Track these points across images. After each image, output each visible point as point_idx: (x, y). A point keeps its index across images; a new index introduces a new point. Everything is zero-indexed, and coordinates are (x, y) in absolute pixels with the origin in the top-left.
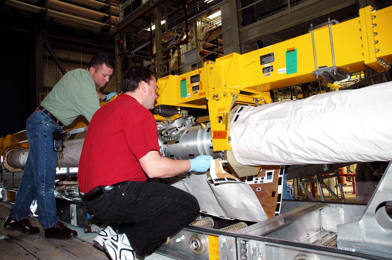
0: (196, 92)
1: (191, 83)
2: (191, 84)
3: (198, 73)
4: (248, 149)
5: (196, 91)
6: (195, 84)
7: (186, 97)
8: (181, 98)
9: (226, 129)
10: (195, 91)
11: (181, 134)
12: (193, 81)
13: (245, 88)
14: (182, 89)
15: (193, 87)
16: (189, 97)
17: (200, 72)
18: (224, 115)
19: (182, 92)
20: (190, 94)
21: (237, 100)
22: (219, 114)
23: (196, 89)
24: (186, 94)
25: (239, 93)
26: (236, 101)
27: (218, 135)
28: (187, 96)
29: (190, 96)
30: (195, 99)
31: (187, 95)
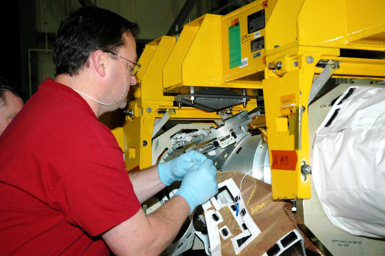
0: (259, 55)
1: (249, 33)
2: (248, 35)
3: (261, 8)
4: (350, 195)
5: (258, 51)
6: (256, 35)
7: (240, 67)
8: (231, 68)
9: (297, 146)
10: (255, 52)
11: (226, 156)
12: (252, 28)
13: (354, 42)
14: (231, 47)
15: (252, 43)
16: (245, 65)
17: (266, 5)
18: (291, 112)
19: (231, 55)
20: (246, 59)
21: (337, 71)
22: (284, 109)
23: (258, 48)
24: (239, 59)
25: (339, 54)
26: (333, 75)
27: (281, 160)
28: (240, 64)
29: (247, 65)
30: (255, 72)
31: (242, 60)
